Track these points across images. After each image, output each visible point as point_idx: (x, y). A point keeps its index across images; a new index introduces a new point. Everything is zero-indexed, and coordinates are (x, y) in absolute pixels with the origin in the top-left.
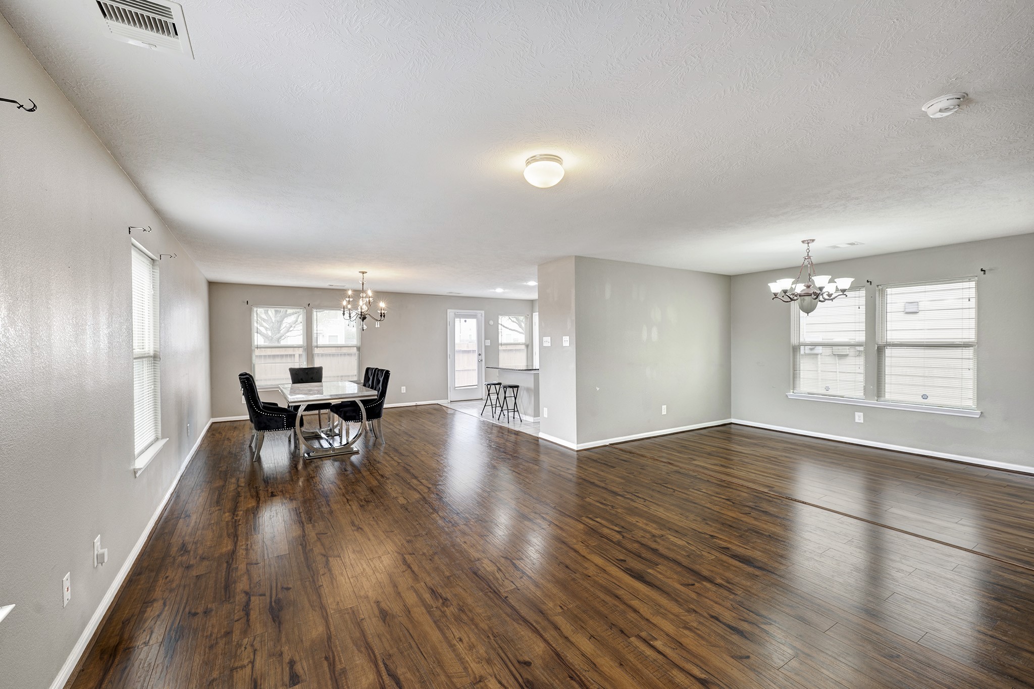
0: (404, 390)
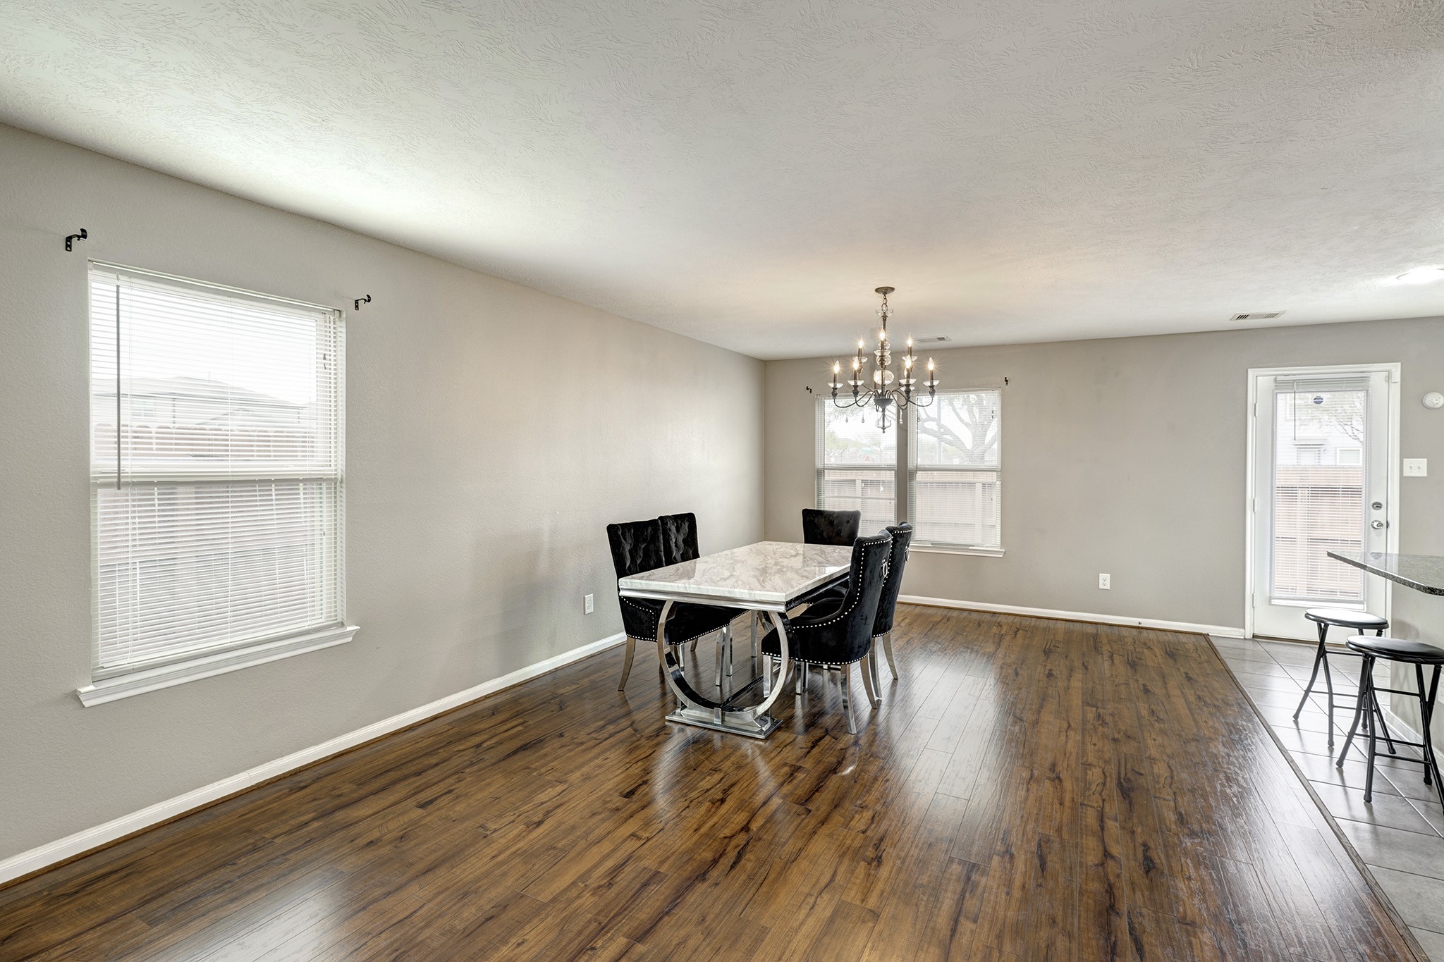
0: (1105, 581)
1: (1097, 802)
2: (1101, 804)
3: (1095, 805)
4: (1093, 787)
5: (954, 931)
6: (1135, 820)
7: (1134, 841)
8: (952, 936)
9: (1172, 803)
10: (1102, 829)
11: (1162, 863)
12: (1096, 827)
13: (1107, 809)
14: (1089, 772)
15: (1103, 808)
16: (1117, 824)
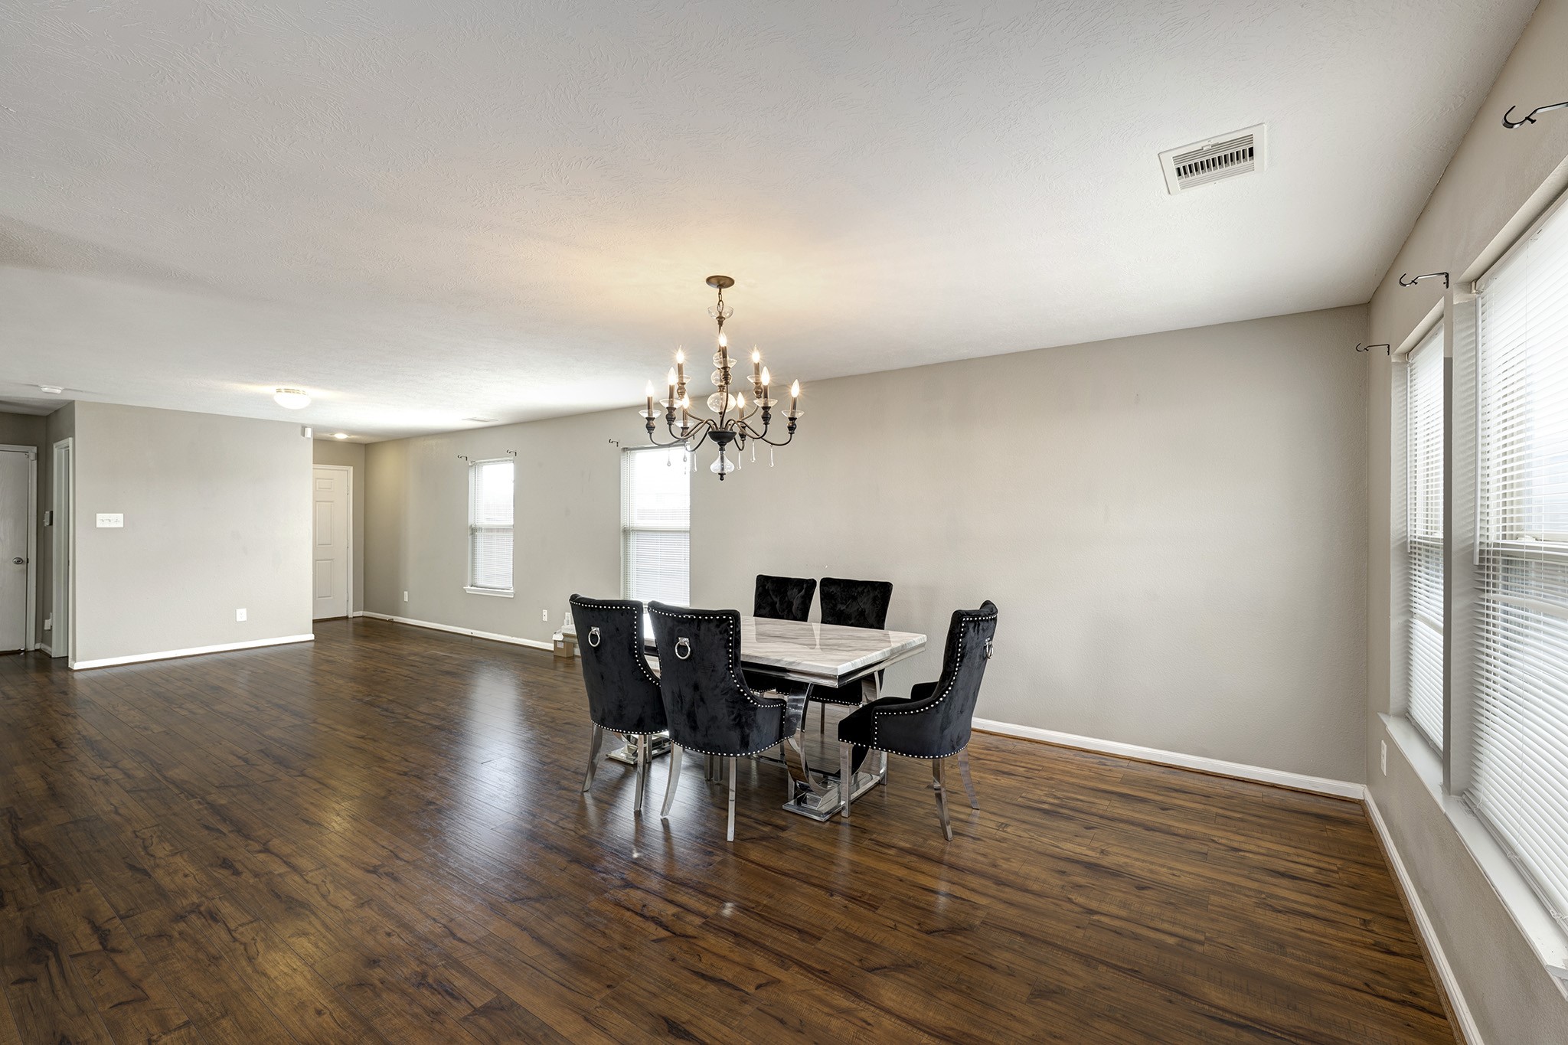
1: (312, 877)
2: (306, 878)
3: (311, 874)
4: (331, 887)
6: (261, 886)
7: (251, 871)
9: (232, 926)
10: (285, 862)
11: (215, 871)
12: (293, 860)
13: (297, 878)
14: (353, 898)
15: (302, 876)
16: (276, 873)
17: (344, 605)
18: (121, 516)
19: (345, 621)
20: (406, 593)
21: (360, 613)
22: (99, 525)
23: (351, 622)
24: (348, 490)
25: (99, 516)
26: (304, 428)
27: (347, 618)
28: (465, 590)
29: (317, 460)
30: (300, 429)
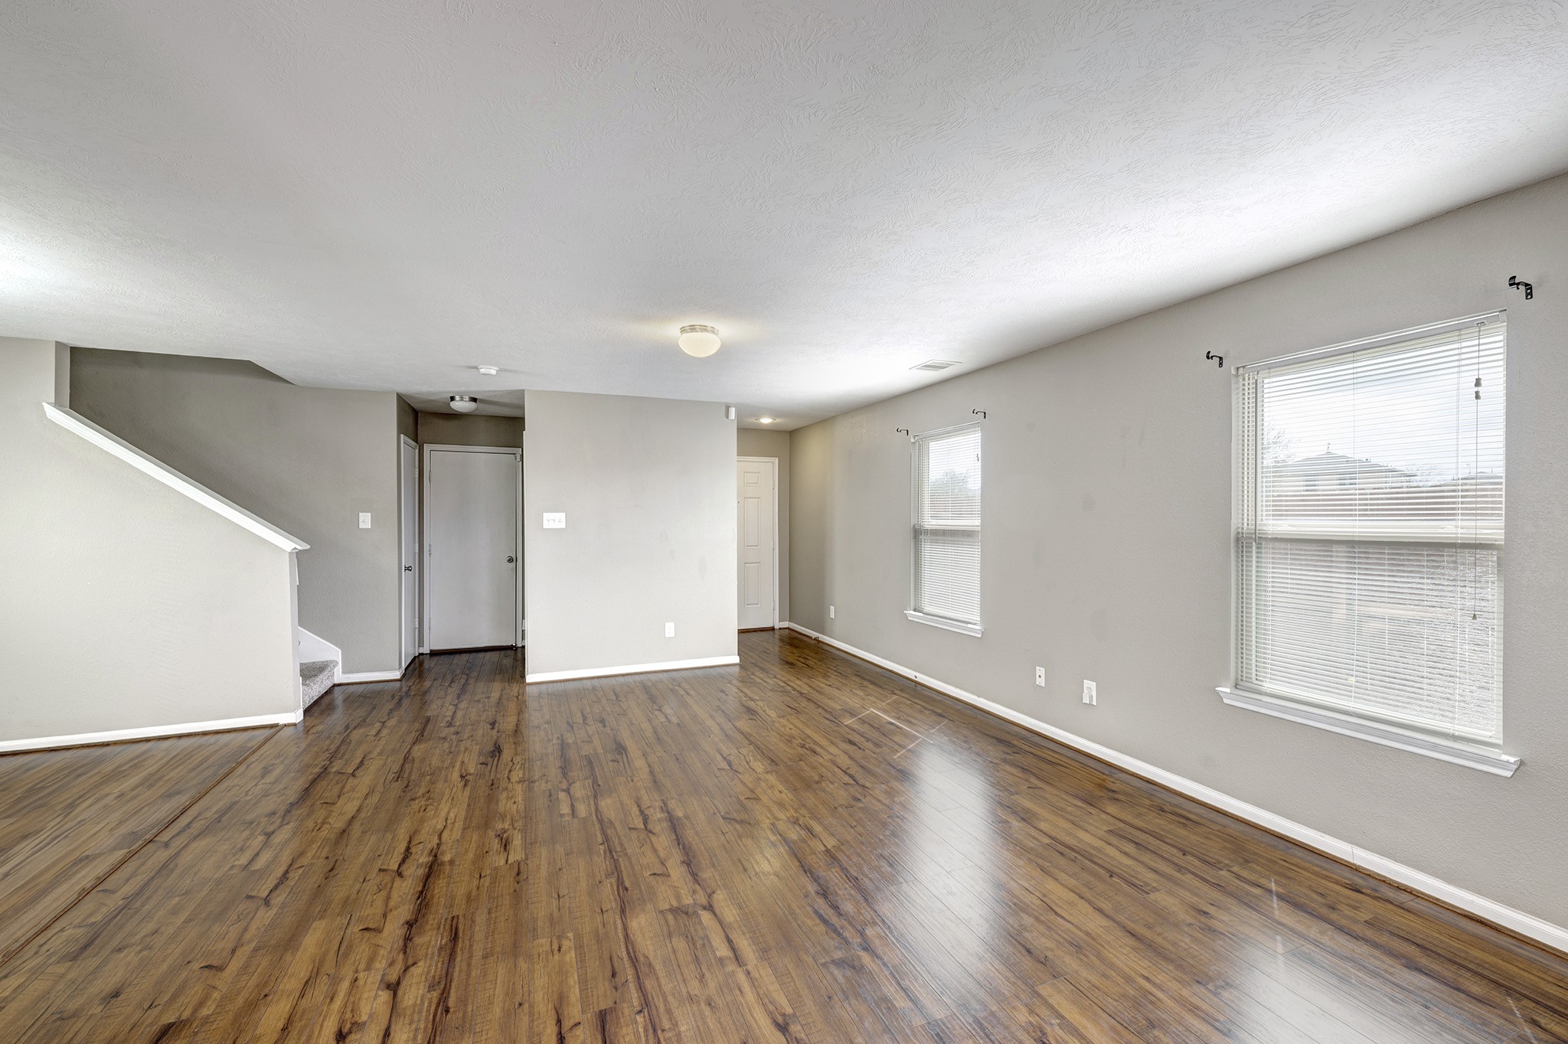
5: (730, 941)
8: (727, 937)
17: (769, 615)
18: (563, 515)
19: (771, 633)
20: (832, 608)
21: (786, 624)
22: (546, 526)
23: (777, 632)
24: (774, 485)
25: (546, 516)
26: (728, 408)
27: (773, 629)
28: (905, 614)
29: (742, 452)
30: (724, 408)
